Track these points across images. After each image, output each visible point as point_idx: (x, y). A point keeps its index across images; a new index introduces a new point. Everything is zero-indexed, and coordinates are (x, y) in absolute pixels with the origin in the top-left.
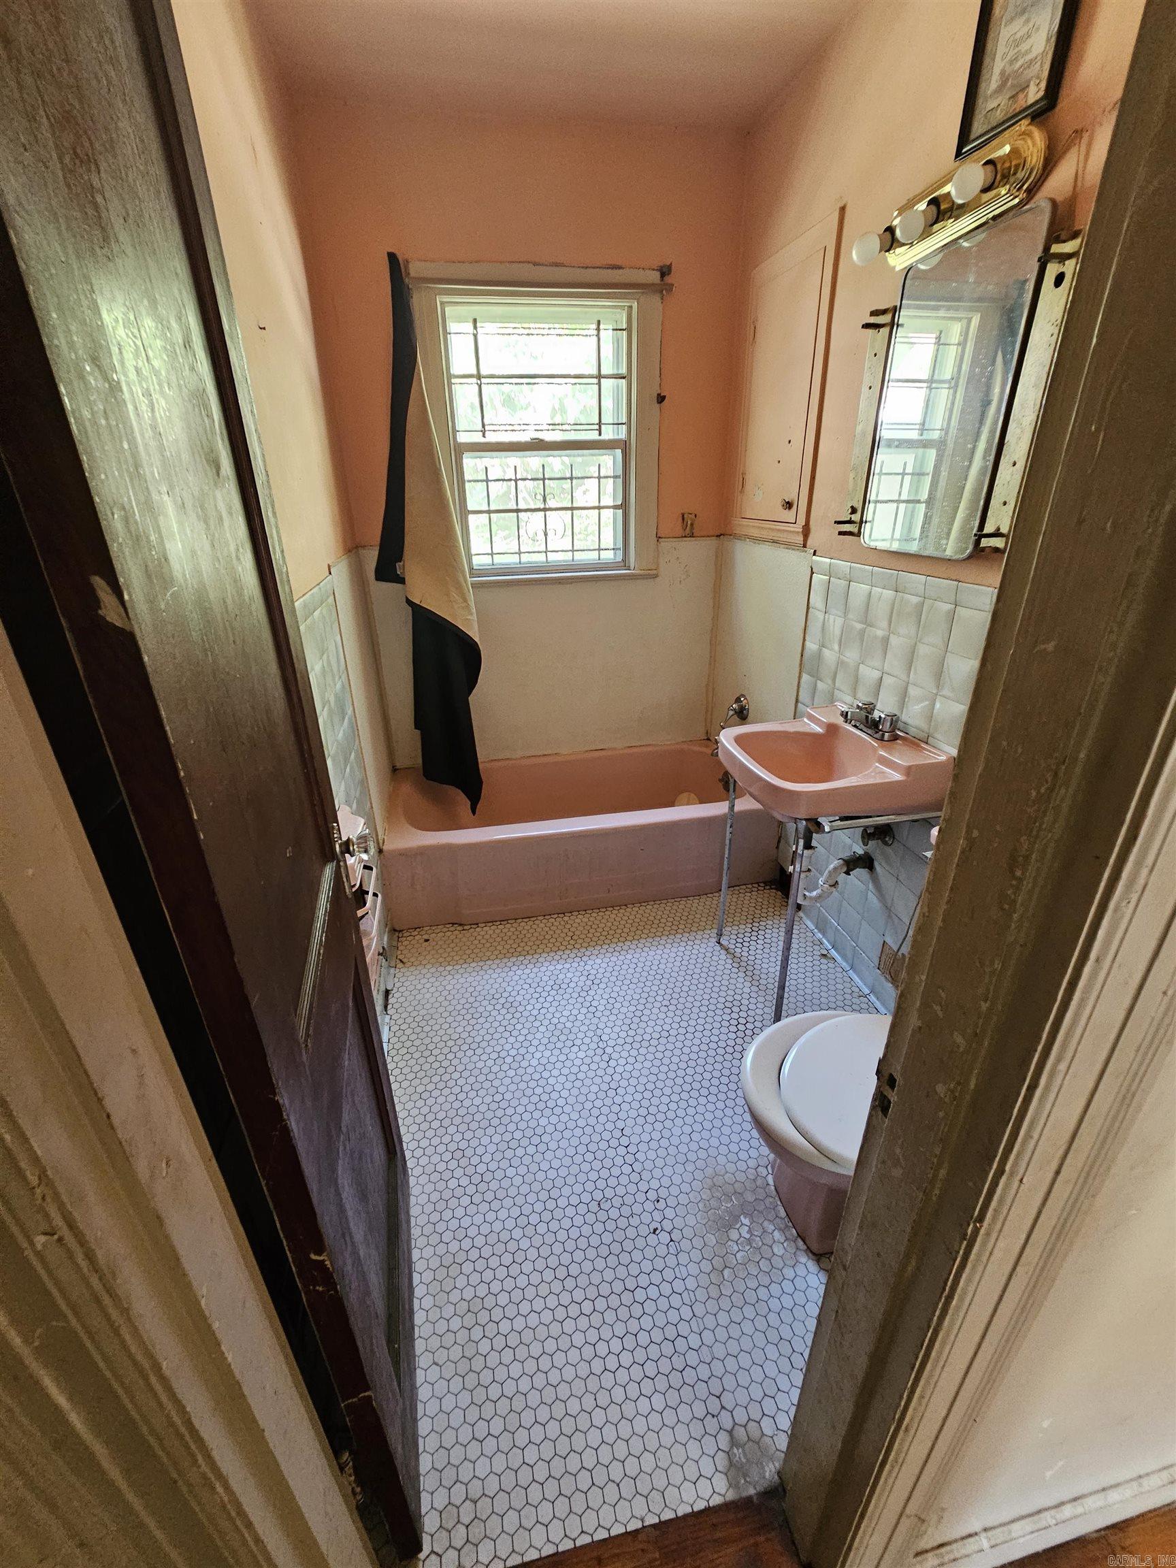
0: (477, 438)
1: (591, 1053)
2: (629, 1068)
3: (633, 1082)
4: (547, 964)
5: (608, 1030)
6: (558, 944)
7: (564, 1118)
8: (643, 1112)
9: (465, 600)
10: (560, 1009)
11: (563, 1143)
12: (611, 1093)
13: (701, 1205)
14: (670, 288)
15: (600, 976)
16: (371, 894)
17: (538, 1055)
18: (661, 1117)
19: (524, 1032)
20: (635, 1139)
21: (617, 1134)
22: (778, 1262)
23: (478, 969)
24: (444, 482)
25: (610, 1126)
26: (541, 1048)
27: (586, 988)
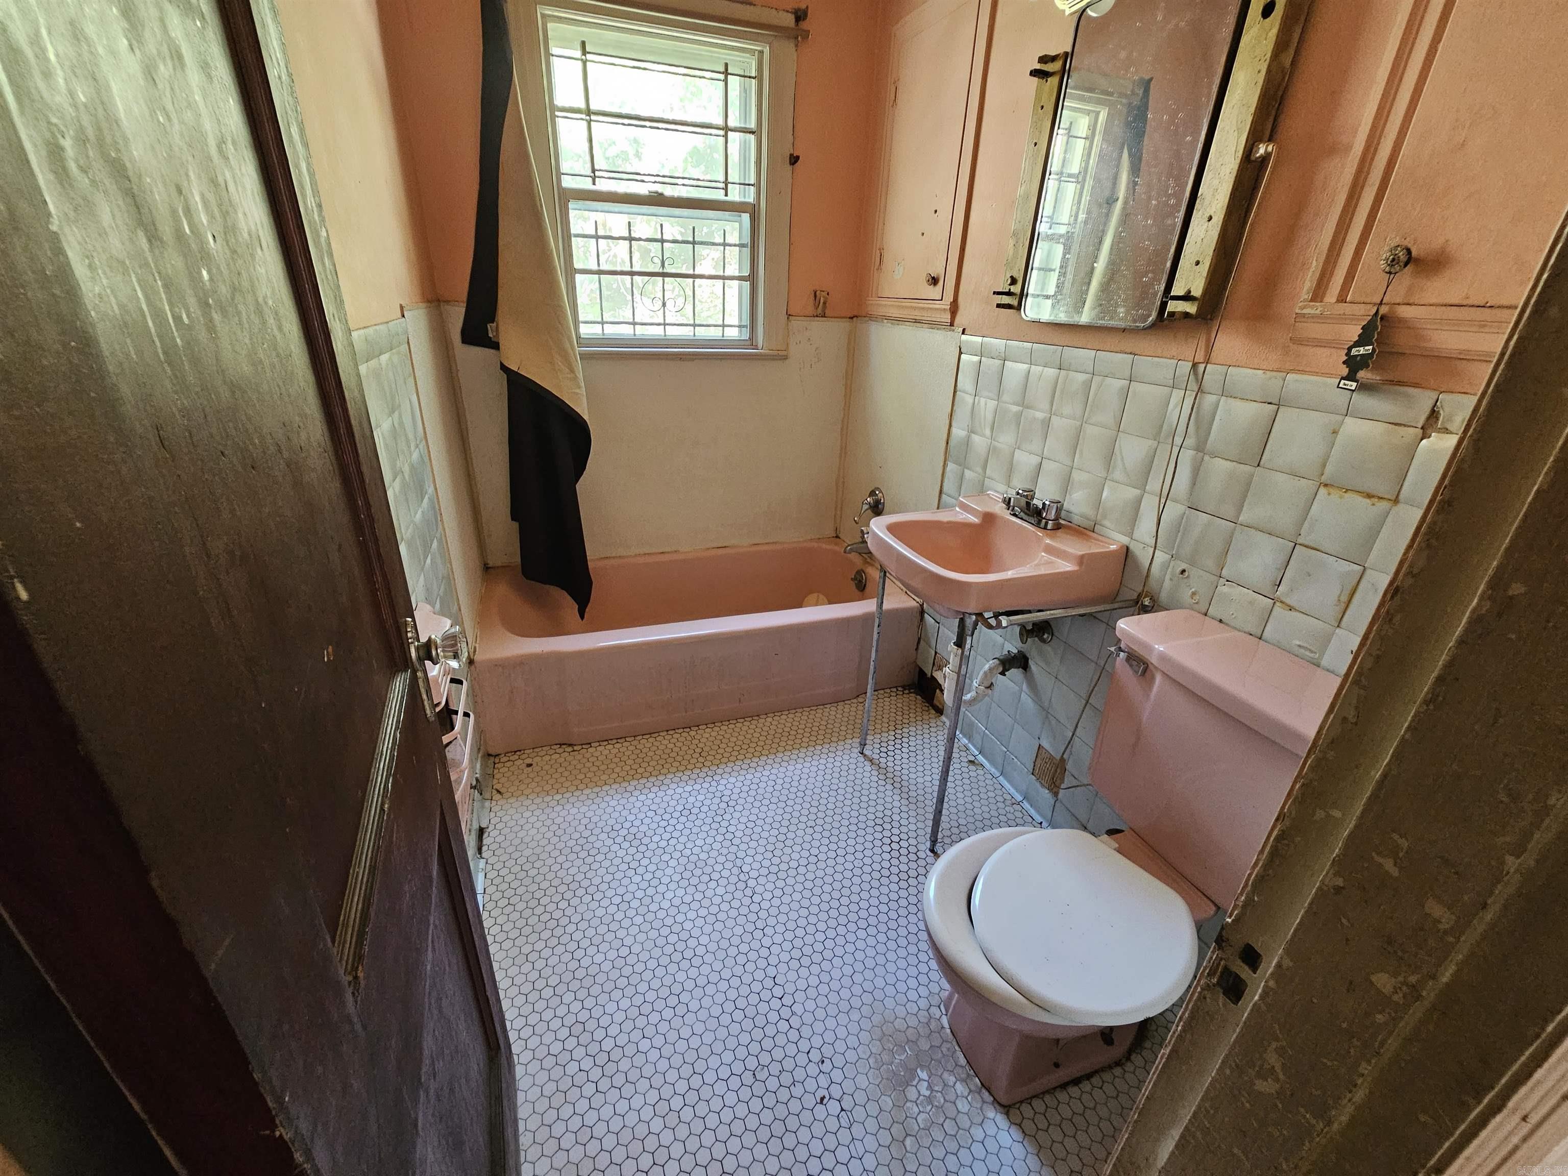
0: (586, 184)
1: (731, 888)
2: (776, 902)
3: (782, 918)
4: (673, 786)
5: (749, 860)
6: (685, 763)
7: (705, 969)
8: (796, 954)
9: (572, 371)
10: (692, 837)
11: (707, 1002)
12: (758, 934)
13: (871, 1061)
14: (806, 34)
15: (735, 797)
16: (460, 713)
17: (669, 895)
18: (817, 958)
19: (652, 868)
20: (790, 988)
21: (769, 983)
22: (964, 1122)
23: (592, 796)
24: (546, 228)
25: (759, 975)
26: (673, 886)
27: (721, 812)
